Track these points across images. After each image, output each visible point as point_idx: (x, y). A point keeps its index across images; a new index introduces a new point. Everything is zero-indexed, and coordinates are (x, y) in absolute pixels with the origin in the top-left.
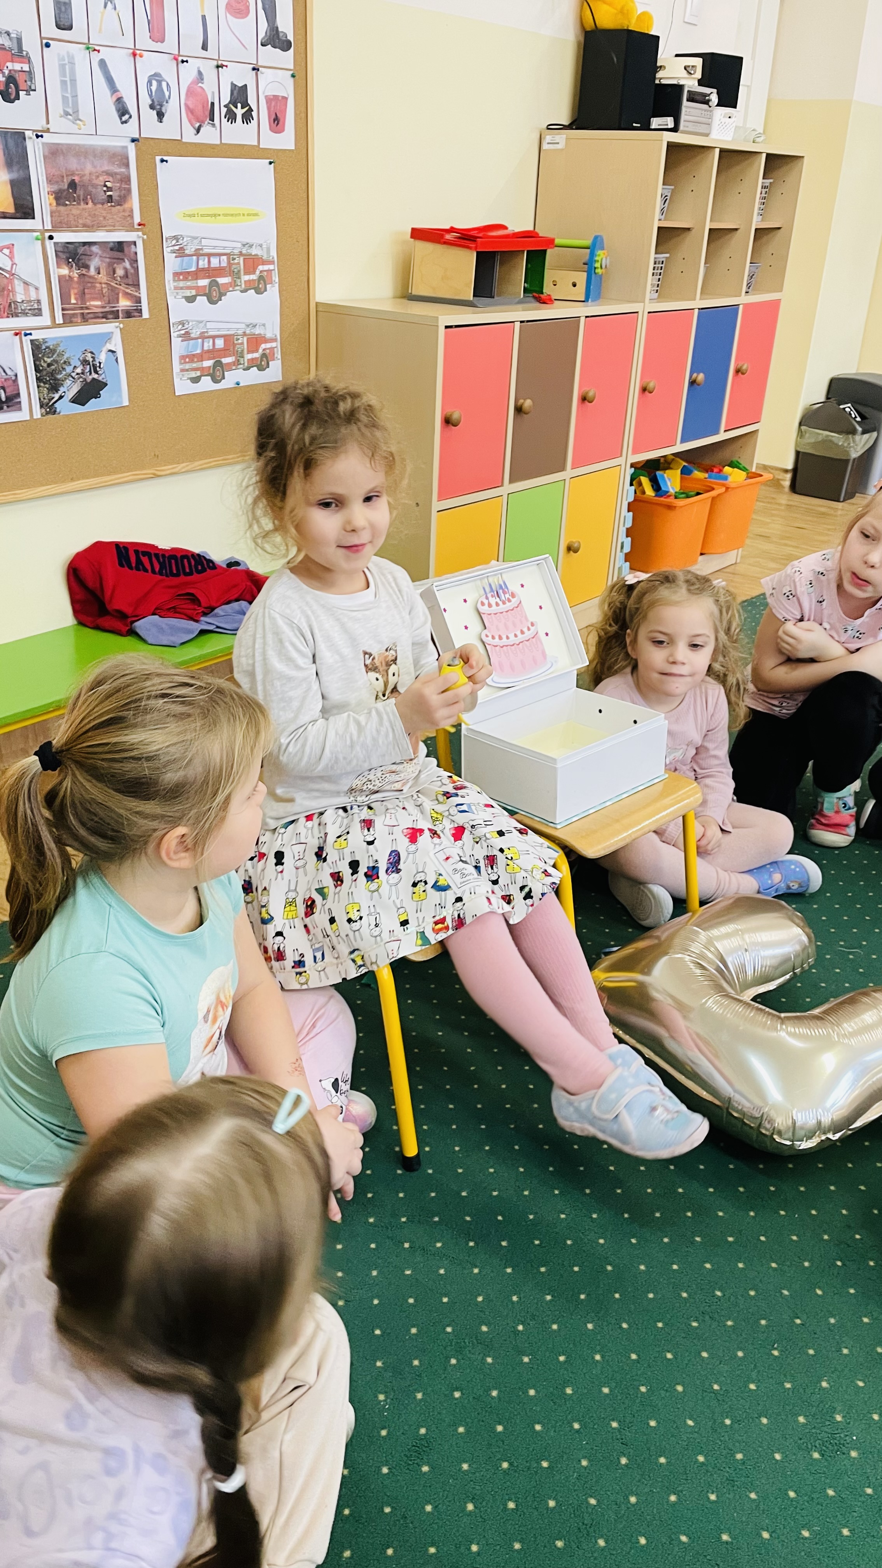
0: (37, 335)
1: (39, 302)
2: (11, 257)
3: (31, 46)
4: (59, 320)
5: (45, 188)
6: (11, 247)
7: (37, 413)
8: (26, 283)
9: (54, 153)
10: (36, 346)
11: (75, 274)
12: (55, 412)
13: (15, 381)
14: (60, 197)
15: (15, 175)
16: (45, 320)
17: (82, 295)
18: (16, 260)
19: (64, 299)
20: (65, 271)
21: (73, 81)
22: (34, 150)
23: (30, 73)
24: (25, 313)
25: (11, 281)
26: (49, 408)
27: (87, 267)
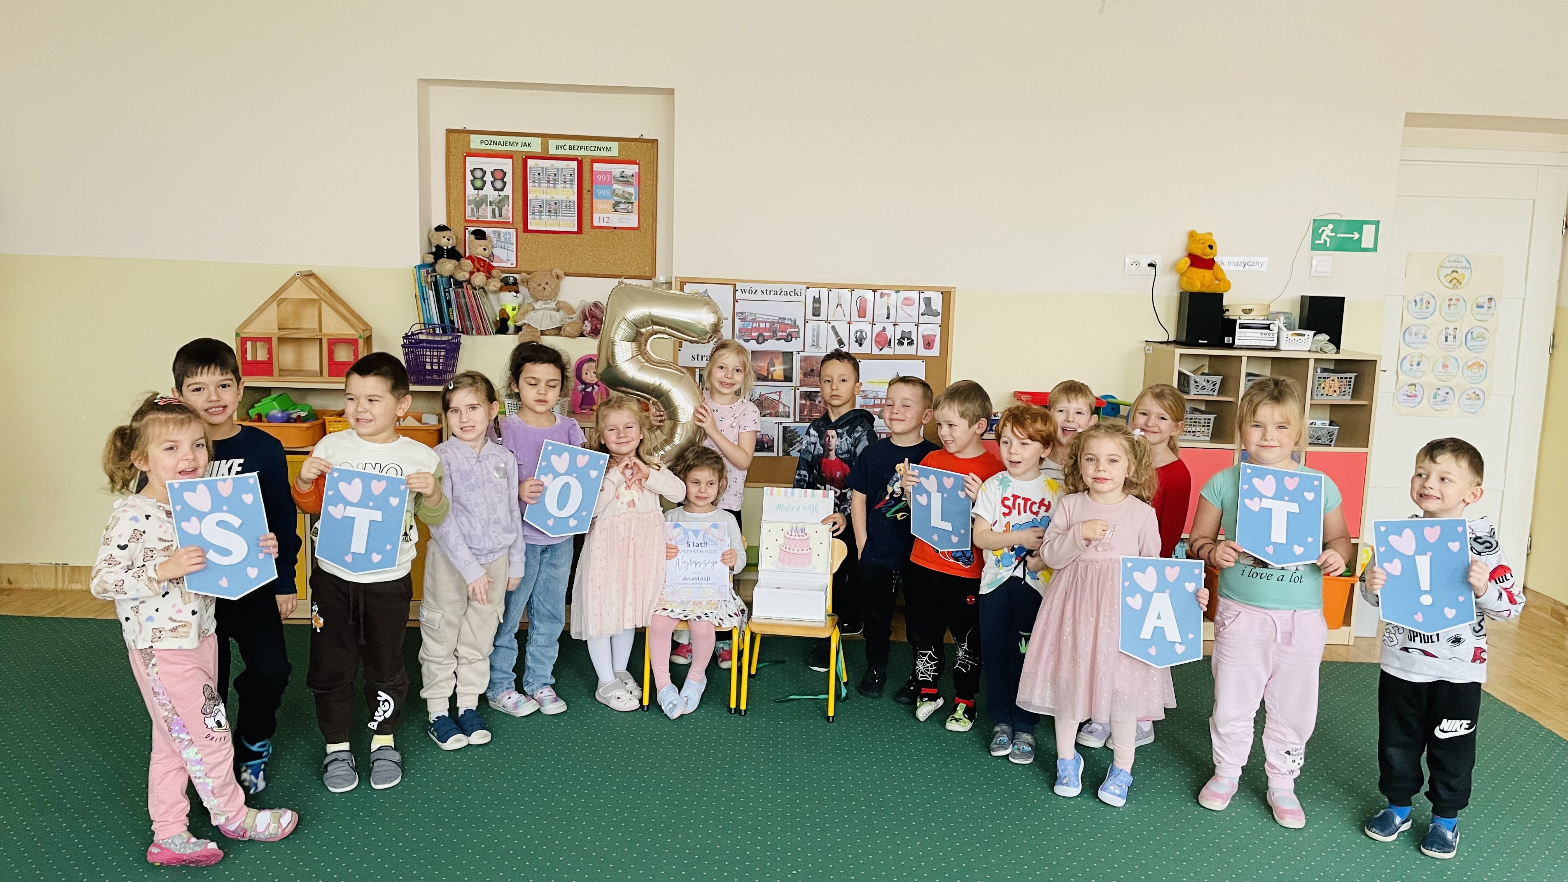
0: (784, 425)
1: (789, 412)
2: (780, 396)
3: (800, 323)
4: (797, 419)
5: (799, 371)
6: (780, 392)
7: (781, 454)
8: (785, 405)
9: (805, 359)
10: (785, 428)
11: (808, 403)
12: (789, 455)
13: (773, 441)
14: (805, 375)
15: (785, 367)
16: (792, 418)
17: (810, 411)
18: (782, 397)
19: (801, 412)
20: (803, 402)
21: (818, 334)
22: (796, 359)
23: (798, 332)
24: (782, 416)
25: (778, 404)
26: (786, 453)
27: (815, 401)
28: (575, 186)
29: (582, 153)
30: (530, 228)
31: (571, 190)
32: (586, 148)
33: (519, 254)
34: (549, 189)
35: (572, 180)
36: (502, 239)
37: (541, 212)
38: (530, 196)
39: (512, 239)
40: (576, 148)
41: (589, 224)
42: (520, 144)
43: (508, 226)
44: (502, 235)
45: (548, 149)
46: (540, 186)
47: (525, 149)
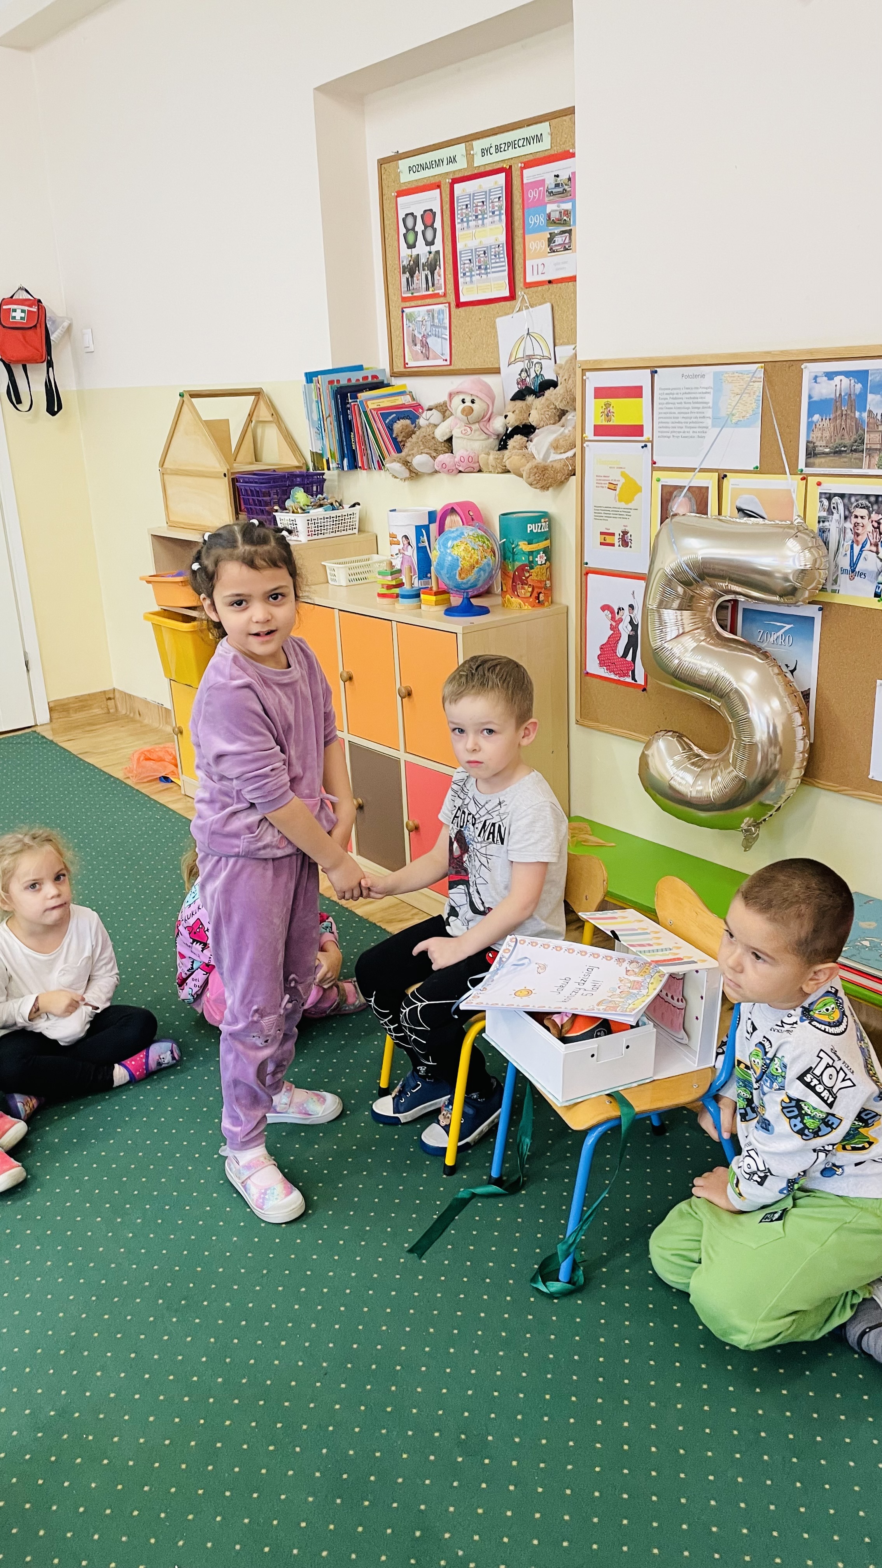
28: (504, 217)
29: (511, 153)
30: (462, 299)
31: (499, 225)
32: (512, 144)
33: (453, 344)
34: (478, 230)
35: (500, 208)
36: (436, 321)
37: (471, 270)
38: (460, 246)
39: (445, 321)
40: (503, 146)
41: (522, 280)
42: (445, 162)
43: (442, 300)
44: (436, 315)
45: (473, 161)
46: (468, 227)
47: (452, 167)
